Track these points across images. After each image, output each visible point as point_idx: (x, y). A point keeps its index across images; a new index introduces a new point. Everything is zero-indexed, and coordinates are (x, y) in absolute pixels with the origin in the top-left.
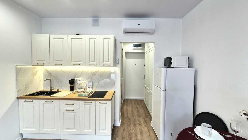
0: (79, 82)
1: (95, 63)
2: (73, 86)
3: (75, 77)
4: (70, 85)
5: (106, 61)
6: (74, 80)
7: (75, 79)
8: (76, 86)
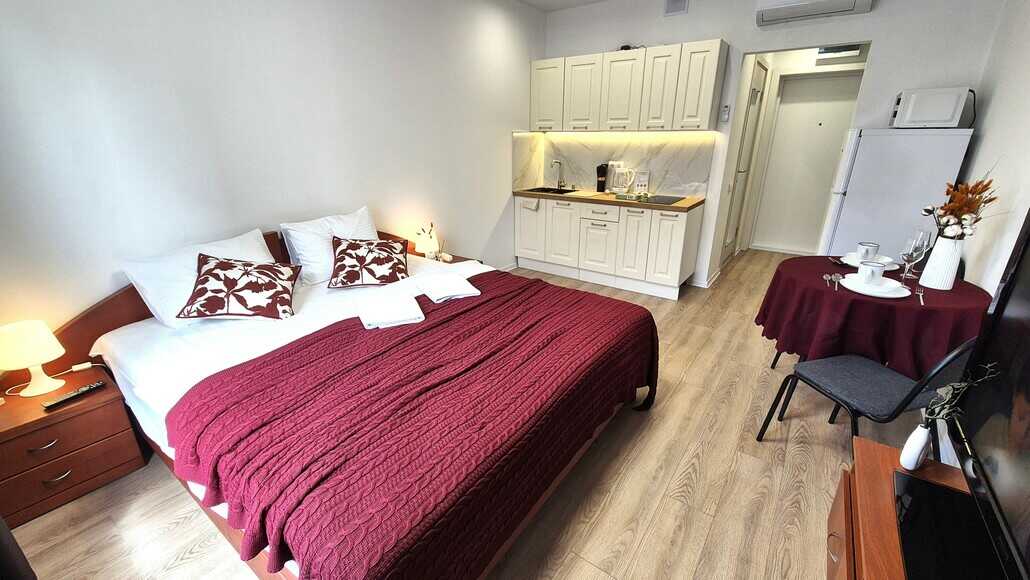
0: (618, 170)
1: (661, 122)
2: (603, 179)
3: (610, 160)
4: (598, 177)
5: (689, 116)
6: (607, 165)
7: (610, 163)
8: (611, 180)
